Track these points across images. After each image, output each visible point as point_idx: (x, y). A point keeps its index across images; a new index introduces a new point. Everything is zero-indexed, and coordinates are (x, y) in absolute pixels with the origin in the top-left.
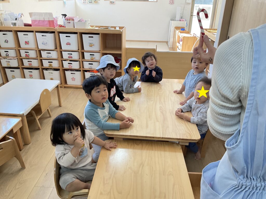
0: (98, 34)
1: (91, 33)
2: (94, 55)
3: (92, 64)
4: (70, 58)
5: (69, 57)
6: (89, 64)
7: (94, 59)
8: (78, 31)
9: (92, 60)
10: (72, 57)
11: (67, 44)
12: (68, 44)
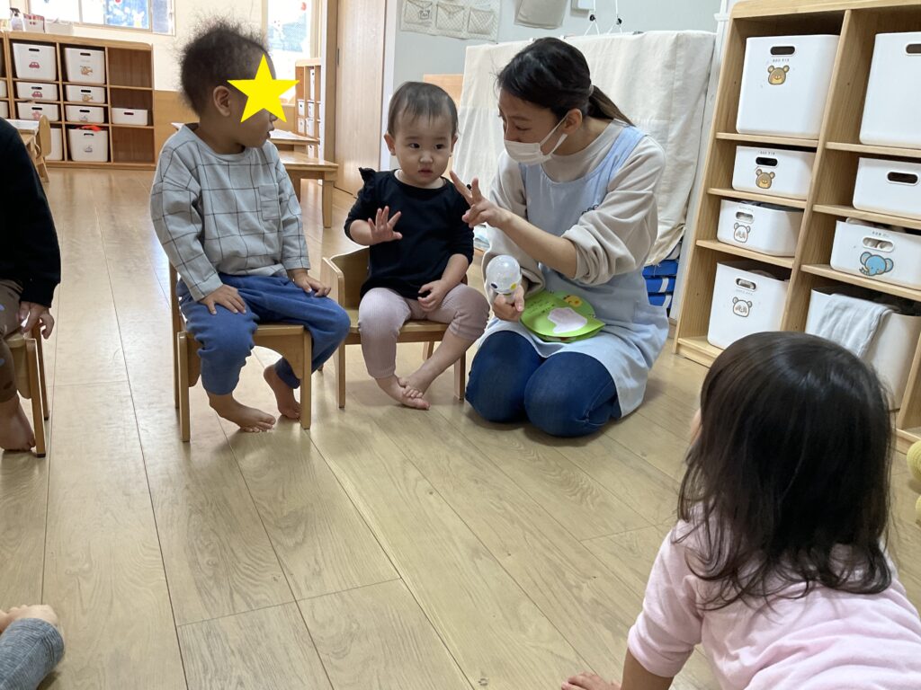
0: (102, 49)
1: (86, 46)
2: (89, 91)
3: (88, 111)
4: (37, 98)
5: (34, 95)
6: (81, 111)
7: (90, 101)
8: (58, 41)
9: (87, 101)
10: (41, 96)
11: (31, 66)
12: (34, 66)
